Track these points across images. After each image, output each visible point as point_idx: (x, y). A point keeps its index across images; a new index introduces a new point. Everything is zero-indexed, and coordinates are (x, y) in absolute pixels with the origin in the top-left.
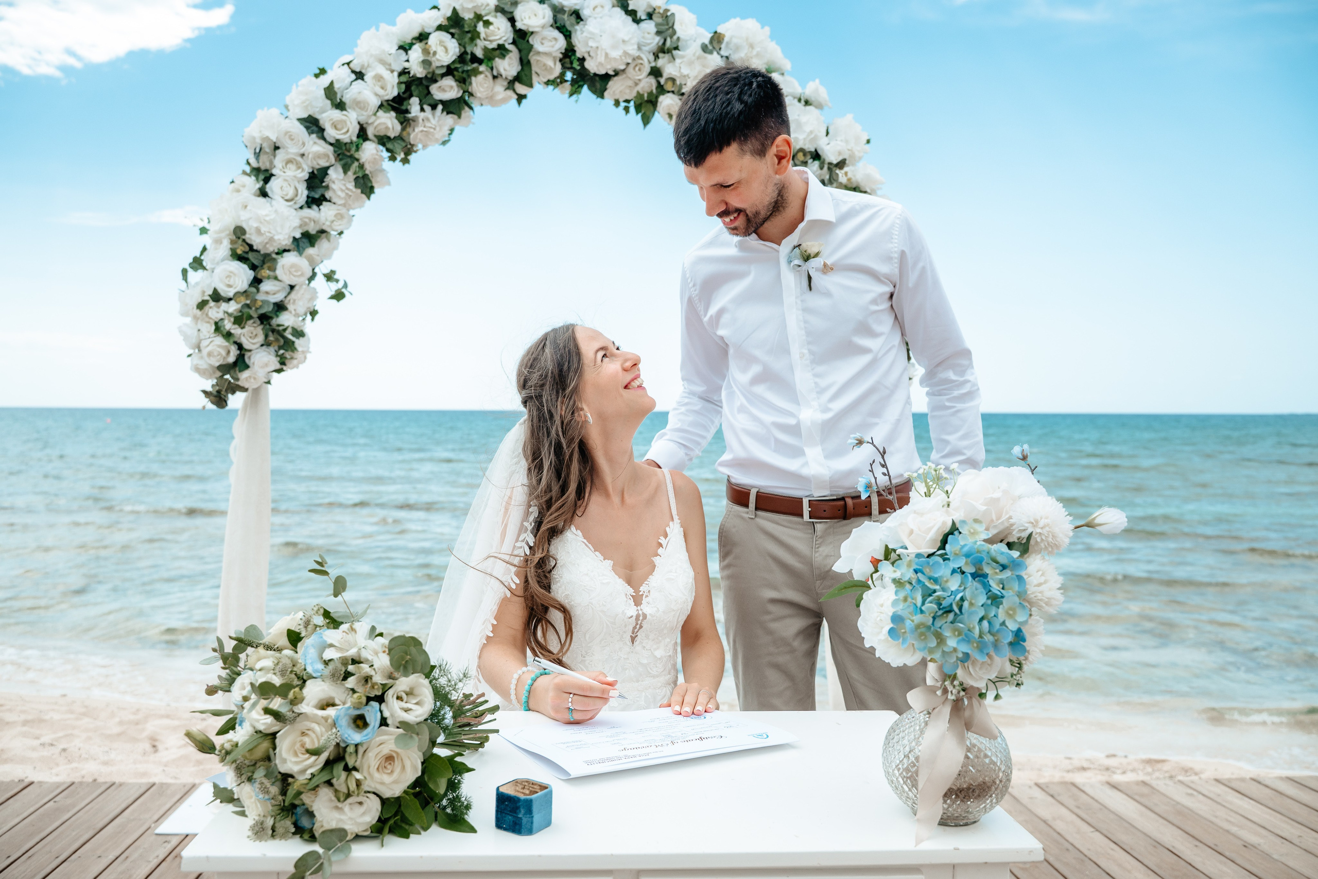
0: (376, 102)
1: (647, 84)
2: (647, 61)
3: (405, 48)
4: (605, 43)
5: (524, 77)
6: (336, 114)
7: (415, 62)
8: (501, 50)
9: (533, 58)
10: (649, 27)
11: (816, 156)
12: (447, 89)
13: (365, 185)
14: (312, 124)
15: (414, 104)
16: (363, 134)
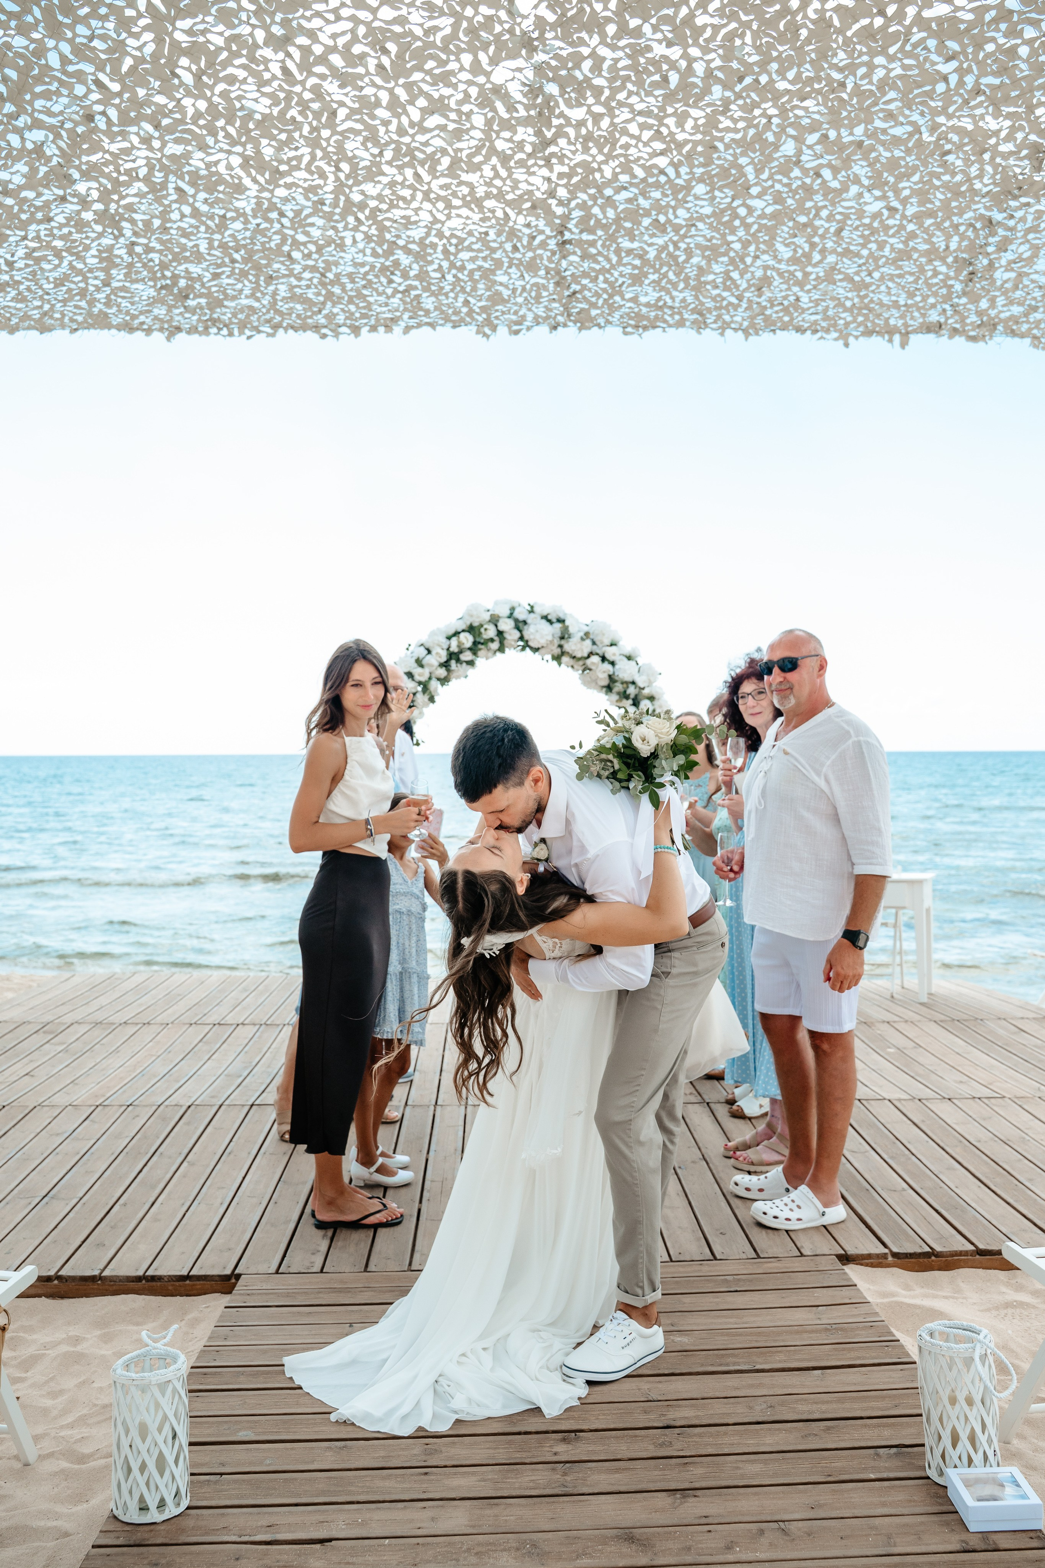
0: (436, 664)
1: (558, 651)
2: (557, 642)
3: (449, 638)
4: (538, 637)
5: (501, 649)
6: (420, 670)
7: (454, 646)
8: (492, 640)
9: (506, 642)
10: (558, 626)
11: (633, 683)
12: (467, 656)
13: (432, 699)
14: (410, 675)
15: (453, 663)
16: (430, 678)
